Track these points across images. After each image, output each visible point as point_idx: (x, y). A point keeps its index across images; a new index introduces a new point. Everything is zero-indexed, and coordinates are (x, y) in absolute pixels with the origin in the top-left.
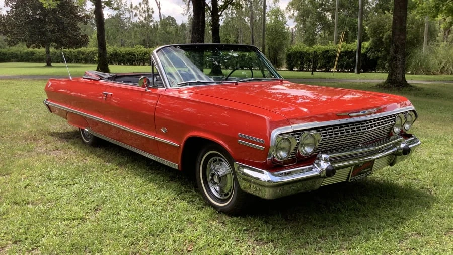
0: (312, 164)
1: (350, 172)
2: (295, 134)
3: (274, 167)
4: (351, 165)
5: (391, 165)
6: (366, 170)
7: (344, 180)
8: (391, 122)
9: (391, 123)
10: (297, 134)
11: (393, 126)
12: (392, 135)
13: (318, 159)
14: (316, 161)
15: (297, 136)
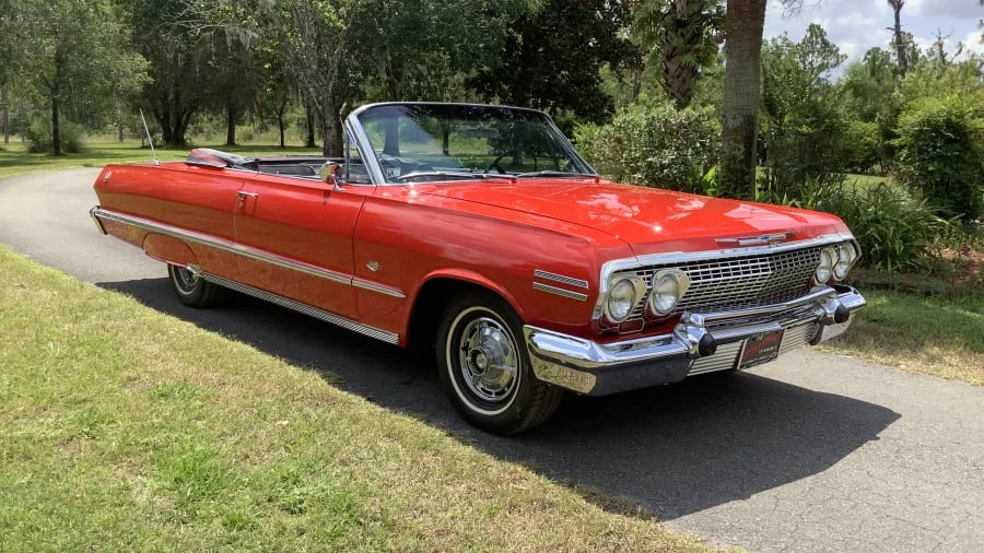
0: (672, 332)
1: (740, 351)
2: (642, 274)
3: (604, 333)
4: (743, 337)
5: (813, 343)
6: (768, 350)
7: (729, 366)
8: (813, 260)
9: (811, 263)
10: (648, 273)
11: (815, 268)
12: (813, 285)
13: (683, 322)
14: (680, 326)
15: (646, 276)
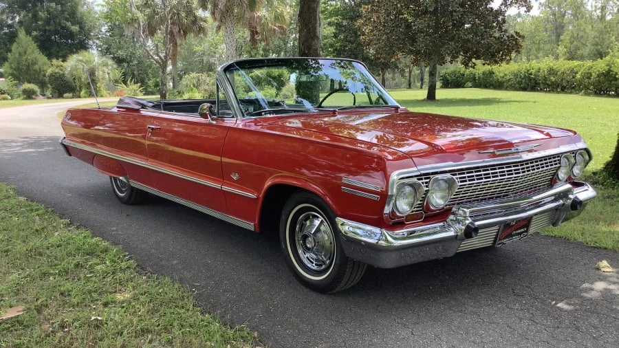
0: (445, 221)
1: (498, 232)
2: (422, 179)
3: (393, 223)
4: (499, 223)
5: (554, 224)
6: (519, 231)
7: (489, 244)
8: (556, 164)
9: (554, 166)
10: (425, 179)
11: (557, 170)
12: (555, 182)
13: (454, 214)
14: (452, 217)
15: (424, 181)
